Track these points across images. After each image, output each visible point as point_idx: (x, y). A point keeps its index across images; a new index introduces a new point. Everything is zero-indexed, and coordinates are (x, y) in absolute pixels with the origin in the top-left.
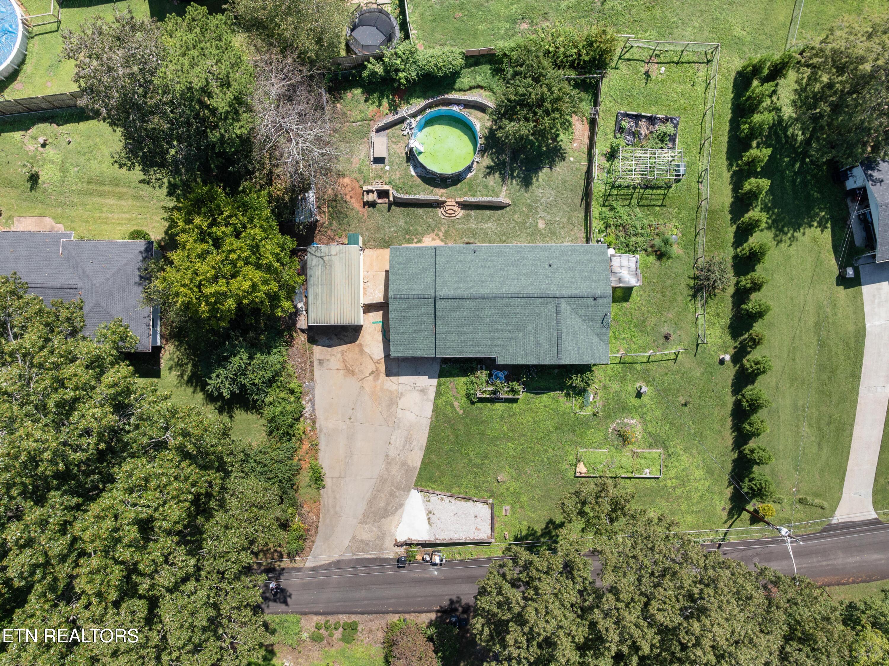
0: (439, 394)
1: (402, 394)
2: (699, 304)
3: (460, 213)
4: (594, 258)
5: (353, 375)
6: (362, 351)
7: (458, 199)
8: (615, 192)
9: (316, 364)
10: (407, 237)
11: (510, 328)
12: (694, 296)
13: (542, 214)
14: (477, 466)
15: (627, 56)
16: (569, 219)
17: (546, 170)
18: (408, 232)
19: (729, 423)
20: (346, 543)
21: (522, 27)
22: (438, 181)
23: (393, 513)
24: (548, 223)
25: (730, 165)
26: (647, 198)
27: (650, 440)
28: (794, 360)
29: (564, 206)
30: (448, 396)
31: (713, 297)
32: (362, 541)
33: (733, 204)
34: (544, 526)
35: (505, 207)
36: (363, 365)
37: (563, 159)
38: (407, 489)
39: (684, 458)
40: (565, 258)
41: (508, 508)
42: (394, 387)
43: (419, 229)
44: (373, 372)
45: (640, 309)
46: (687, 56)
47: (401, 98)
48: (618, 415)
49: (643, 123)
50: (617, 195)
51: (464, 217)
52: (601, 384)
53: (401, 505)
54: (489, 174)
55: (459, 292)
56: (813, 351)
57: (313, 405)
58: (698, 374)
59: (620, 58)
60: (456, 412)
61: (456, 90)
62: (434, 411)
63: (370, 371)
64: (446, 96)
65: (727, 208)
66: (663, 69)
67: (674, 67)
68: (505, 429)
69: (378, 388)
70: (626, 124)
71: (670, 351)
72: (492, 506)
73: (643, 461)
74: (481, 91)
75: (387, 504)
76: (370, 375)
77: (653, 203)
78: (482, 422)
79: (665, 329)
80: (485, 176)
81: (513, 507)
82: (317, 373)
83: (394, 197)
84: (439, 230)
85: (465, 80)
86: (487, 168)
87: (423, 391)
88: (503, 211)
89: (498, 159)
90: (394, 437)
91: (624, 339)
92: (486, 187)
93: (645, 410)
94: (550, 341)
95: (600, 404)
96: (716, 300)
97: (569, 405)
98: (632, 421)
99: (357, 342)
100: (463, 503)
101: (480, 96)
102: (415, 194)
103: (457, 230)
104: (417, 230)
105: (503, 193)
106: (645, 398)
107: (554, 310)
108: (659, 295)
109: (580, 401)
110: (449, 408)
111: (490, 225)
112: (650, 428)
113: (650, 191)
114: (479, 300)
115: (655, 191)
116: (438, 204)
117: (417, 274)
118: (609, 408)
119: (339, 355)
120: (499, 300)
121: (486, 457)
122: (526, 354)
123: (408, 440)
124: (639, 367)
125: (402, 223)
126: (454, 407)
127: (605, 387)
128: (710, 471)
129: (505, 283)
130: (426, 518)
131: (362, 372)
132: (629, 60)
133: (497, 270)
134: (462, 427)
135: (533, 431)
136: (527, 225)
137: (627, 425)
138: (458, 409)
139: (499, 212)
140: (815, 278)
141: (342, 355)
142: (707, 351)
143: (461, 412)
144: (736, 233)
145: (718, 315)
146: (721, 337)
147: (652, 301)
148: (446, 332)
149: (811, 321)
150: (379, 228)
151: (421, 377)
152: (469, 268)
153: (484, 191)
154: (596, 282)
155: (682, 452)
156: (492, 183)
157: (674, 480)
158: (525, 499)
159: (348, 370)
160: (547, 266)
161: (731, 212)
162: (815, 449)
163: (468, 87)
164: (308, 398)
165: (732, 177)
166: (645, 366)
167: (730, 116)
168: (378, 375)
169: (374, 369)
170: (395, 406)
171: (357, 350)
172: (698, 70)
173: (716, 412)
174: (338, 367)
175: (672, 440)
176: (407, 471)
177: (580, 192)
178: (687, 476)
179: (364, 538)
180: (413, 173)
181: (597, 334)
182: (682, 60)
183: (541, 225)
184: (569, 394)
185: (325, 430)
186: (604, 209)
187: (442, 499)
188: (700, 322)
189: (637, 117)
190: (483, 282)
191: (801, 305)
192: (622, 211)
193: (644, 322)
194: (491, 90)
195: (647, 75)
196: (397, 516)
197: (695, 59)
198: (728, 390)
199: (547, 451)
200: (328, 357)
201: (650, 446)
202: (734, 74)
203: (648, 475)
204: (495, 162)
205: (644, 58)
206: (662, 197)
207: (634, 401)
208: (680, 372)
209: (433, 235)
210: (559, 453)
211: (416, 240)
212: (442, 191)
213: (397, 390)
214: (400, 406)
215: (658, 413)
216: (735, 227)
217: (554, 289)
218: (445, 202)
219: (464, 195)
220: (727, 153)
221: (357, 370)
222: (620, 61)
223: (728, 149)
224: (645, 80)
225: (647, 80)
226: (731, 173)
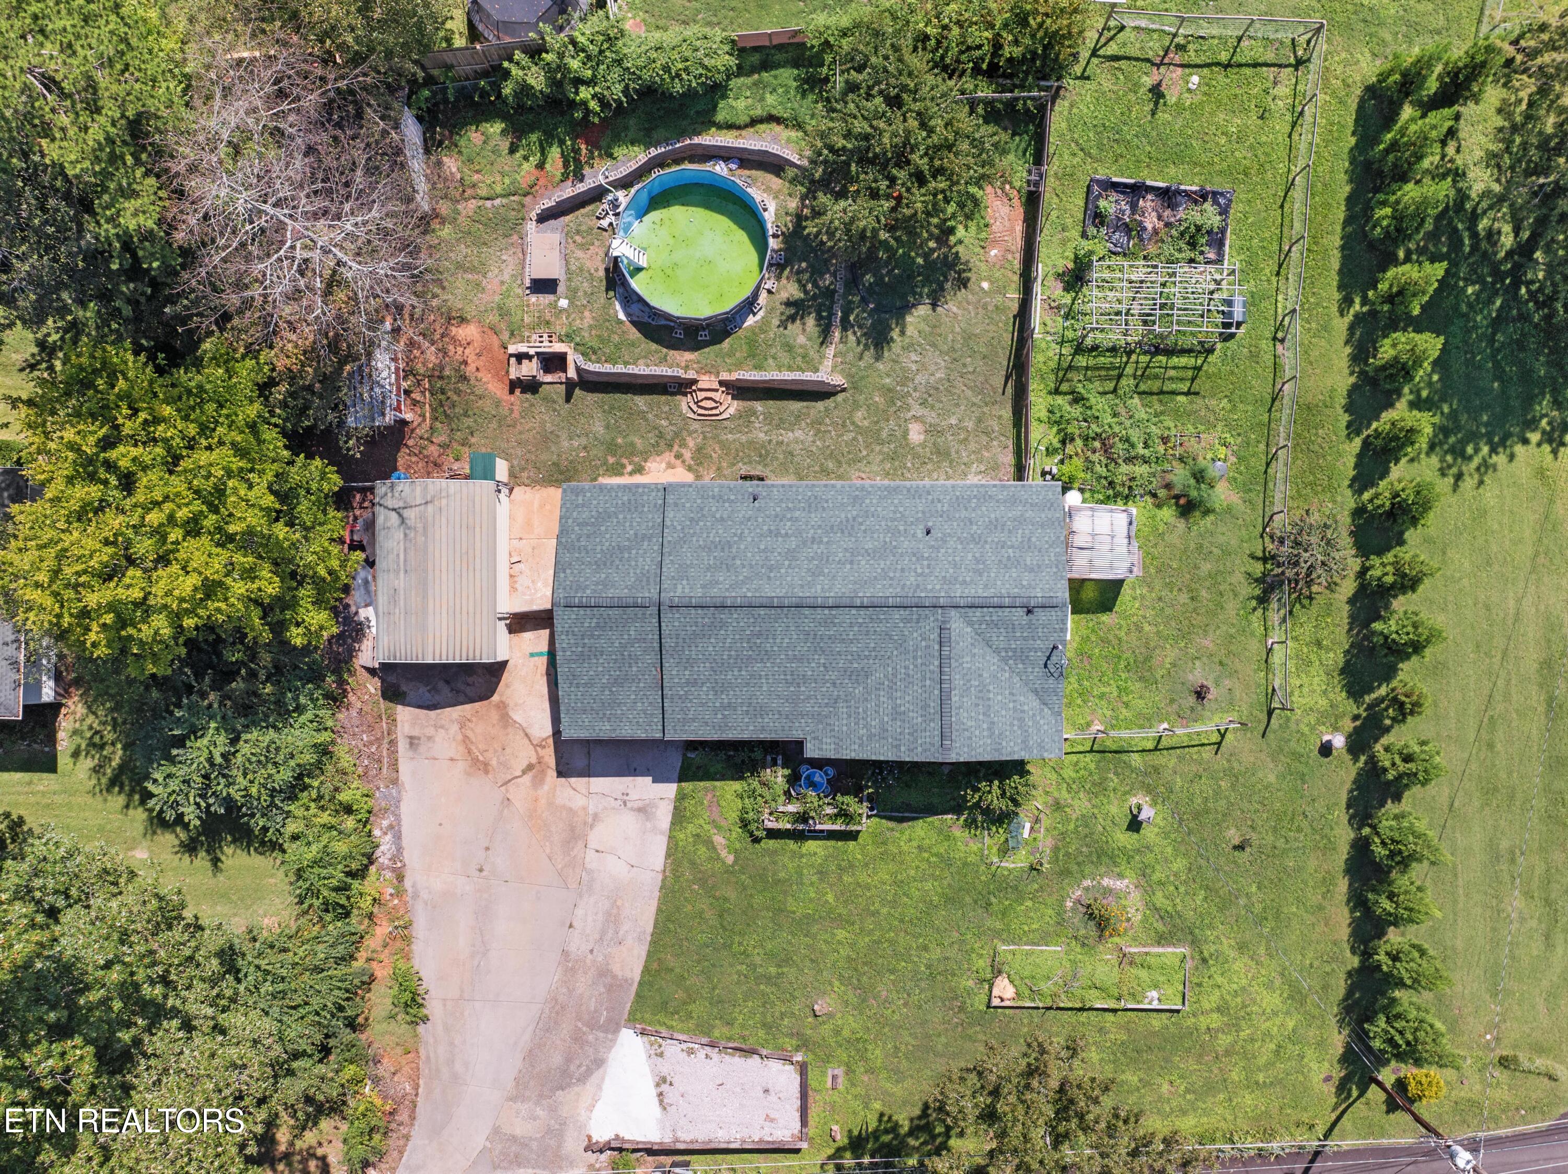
0: (679, 817)
1: (596, 817)
2: (1274, 617)
3: (731, 407)
4: (1029, 514)
5: (486, 772)
6: (505, 718)
7: (725, 376)
8: (1082, 361)
9: (402, 745)
10: (611, 460)
11: (833, 675)
12: (1263, 600)
13: (917, 410)
14: (768, 979)
15: (1112, 49)
16: (980, 420)
17: (923, 310)
18: (612, 448)
19: (1342, 886)
20: (480, 1141)
22: (679, 334)
23: (583, 1079)
24: (932, 430)
25: (1347, 301)
26: (1156, 377)
27: (1160, 926)
28: (1491, 746)
29: (969, 393)
30: (700, 823)
31: (1306, 602)
32: (514, 1139)
33: (1353, 391)
34: (917, 1112)
35: (834, 394)
36: (508, 751)
37: (963, 283)
38: (612, 1028)
39: (1238, 966)
40: (964, 514)
41: (840, 1071)
42: (578, 802)
43: (638, 442)
44: (530, 767)
45: (1139, 629)
46: (1249, 51)
47: (594, 144)
48: (1088, 869)
49: (1148, 203)
50: (1087, 368)
51: (739, 415)
52: (1050, 800)
53: (599, 1063)
54: (792, 318)
55: (714, 592)
56: (1535, 727)
57: (398, 837)
58: (1272, 778)
59: (1094, 53)
60: (718, 858)
61: (720, 127)
62: (668, 855)
63: (524, 764)
64: (696, 140)
65: (1341, 400)
66: (1195, 79)
67: (1221, 78)
68: (830, 898)
69: (543, 801)
70: (1109, 205)
71: (1206, 728)
72: (803, 1069)
73: (1143, 974)
74: (777, 129)
75: (569, 1060)
76: (524, 772)
77: (1169, 386)
78: (778, 882)
79: (1197, 675)
80: (783, 325)
81: (849, 1071)
82: (404, 767)
83: (578, 370)
84: (683, 445)
85: (741, 104)
86: (788, 304)
87: (644, 811)
88: (830, 403)
89: (815, 285)
90: (579, 912)
91: (1102, 696)
92: (789, 348)
93: (1149, 858)
94: (925, 707)
95: (1046, 842)
96: (1314, 609)
97: (974, 846)
98: (1119, 884)
99: (495, 698)
100: (737, 1061)
101: (775, 139)
102: (626, 363)
103: (723, 445)
104: (632, 444)
105: (828, 363)
106: (1149, 833)
107: (935, 636)
108: (1184, 598)
109: (1001, 836)
110: (703, 850)
111: (799, 434)
112: (1159, 899)
113: (1162, 359)
114: (762, 612)
115: (1175, 361)
116: (683, 387)
117: (621, 549)
118: (1067, 854)
119: (455, 728)
120: (807, 611)
121: (788, 961)
122: (871, 736)
123: (612, 918)
124: (1136, 760)
125: (598, 428)
126: (714, 848)
127: (1058, 806)
128: (1296, 996)
129: (822, 573)
130: (653, 1092)
131: (505, 765)
132: (1115, 58)
133: (804, 543)
134: (732, 894)
135: (894, 903)
136: (884, 435)
137: (1108, 891)
138: (723, 853)
139: (820, 405)
140: (1541, 559)
141: (462, 726)
142: (1293, 726)
143: (730, 859)
144: (1360, 456)
145: (1319, 644)
146: (1325, 692)
147: (1168, 611)
148: (688, 683)
149: (1531, 658)
150: (546, 439)
151: (639, 779)
152: (741, 537)
153: (785, 358)
154: (1032, 570)
155: (1232, 954)
156: (801, 339)
157: (1215, 1016)
158: (877, 1054)
159: (475, 761)
160: (920, 533)
161: (1349, 408)
162: (1537, 947)
163: (748, 120)
164: (385, 823)
165: (1352, 328)
166: (1149, 757)
167: (1346, 188)
168: (543, 772)
169: (534, 760)
170: (580, 844)
171: (494, 716)
172: (1275, 83)
173: (1312, 864)
174: (452, 754)
175: (1211, 927)
176: (610, 989)
177: (1003, 360)
178: (1245, 1006)
179: (518, 1132)
180: (622, 316)
181: (1036, 692)
182: (1238, 59)
183: (916, 434)
184: (974, 821)
185: (424, 895)
186: (1060, 400)
187: (691, 1052)
188: (1277, 658)
189: (1136, 191)
190: (771, 569)
191: (1510, 622)
192: (1099, 404)
193: (1148, 659)
194: (799, 126)
195: (1157, 92)
196: (590, 1086)
197: (1270, 57)
198: (1341, 815)
199: (926, 948)
200: (430, 731)
201: (1161, 939)
202: (1359, 92)
203: (1155, 1005)
204: (806, 292)
205: (1150, 54)
206: (1190, 373)
207: (1124, 839)
208: (1229, 772)
209: (668, 456)
210: (952, 953)
211: (629, 468)
212: (688, 356)
213: (585, 808)
214: (592, 844)
215: (1179, 864)
216: (1358, 442)
217: (934, 588)
218: (695, 382)
219: (739, 366)
220: (1340, 272)
221: (494, 762)
222: (1095, 61)
223: (1343, 265)
224: (1152, 105)
225: (1156, 104)
226: (1349, 318)
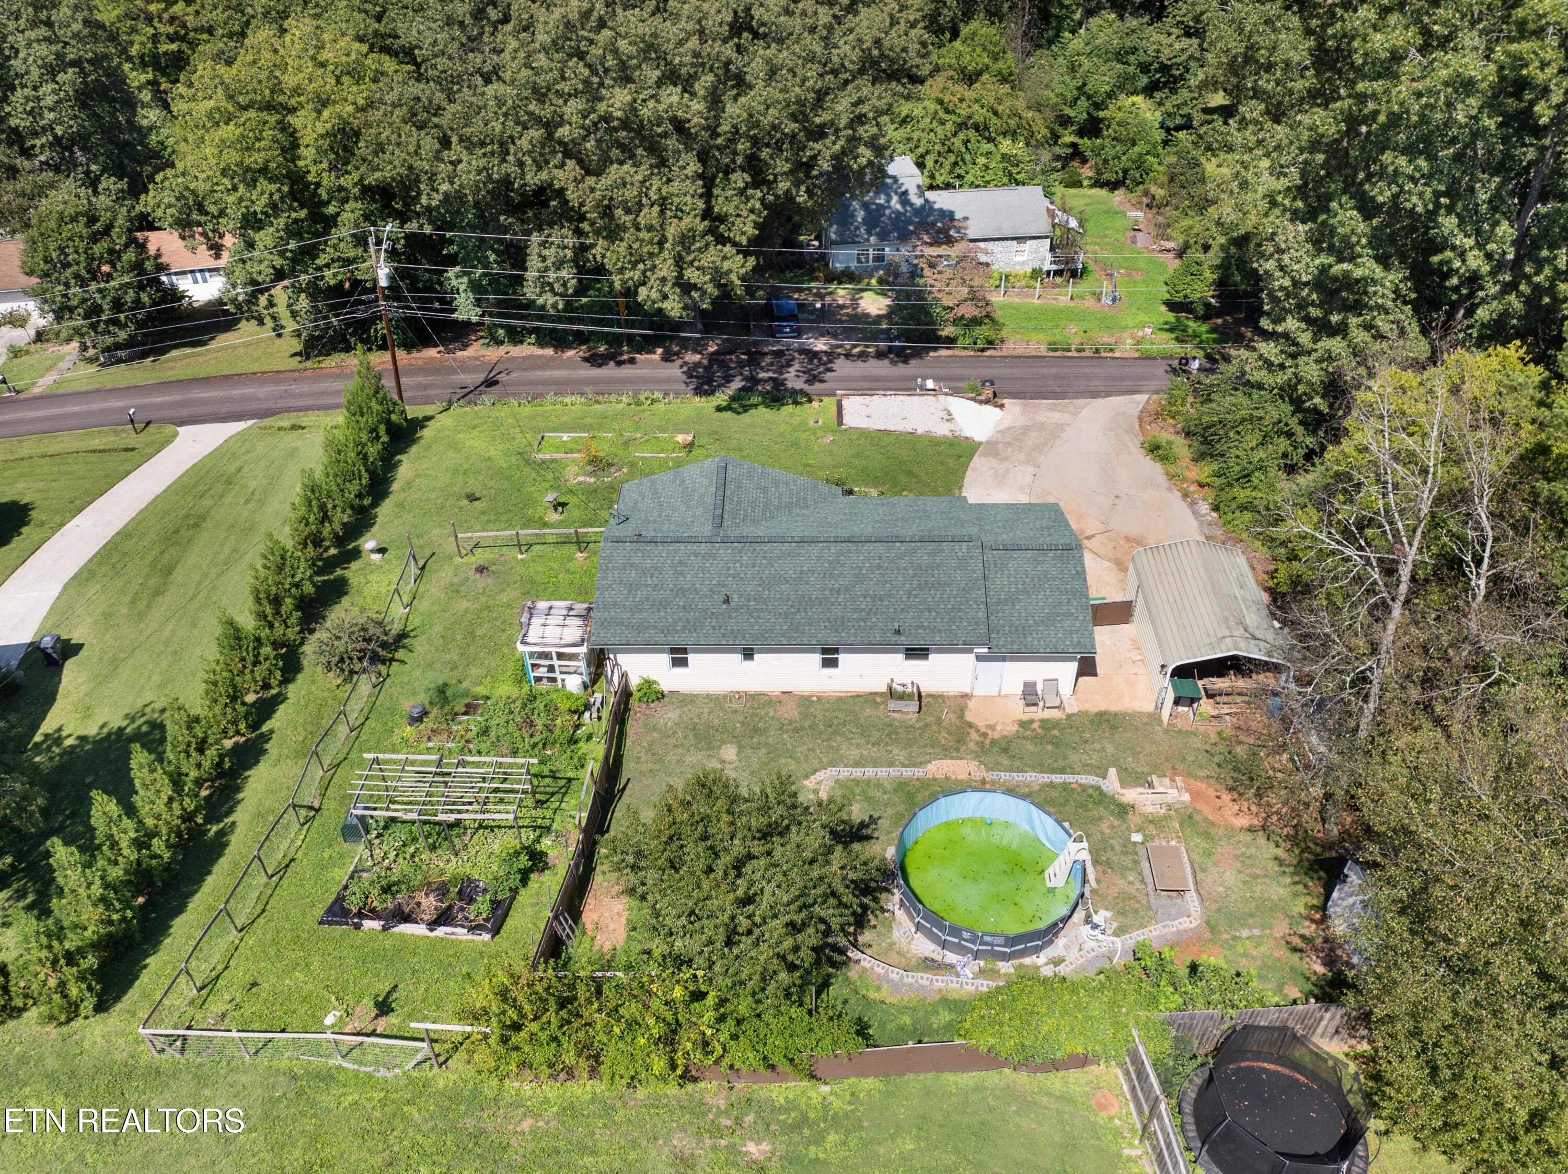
2: (397, 624)
4: (626, 615)
5: (1127, 537)
6: (1119, 563)
10: (1055, 732)
12: (403, 635)
18: (1056, 743)
20: (1086, 411)
21: (766, 1147)
23: (1012, 428)
25: (222, 833)
27: (553, 466)
32: (1060, 413)
34: (752, 411)
36: (1110, 547)
38: (993, 442)
40: (691, 616)
41: (812, 424)
43: (1029, 746)
44: (1088, 538)
48: (605, 486)
49: (429, 914)
53: (1000, 432)
54: (863, 825)
56: (190, 561)
57: (1195, 512)
63: (1094, 540)
66: (329, 1021)
72: (841, 425)
73: (571, 447)
75: (1024, 435)
76: (1093, 536)
79: (482, 582)
80: (873, 820)
81: (805, 424)
83: (1106, 777)
86: (868, 838)
90: (1029, 480)
92: (868, 800)
94: (739, 487)
98: (582, 480)
100: (891, 428)
103: (936, 742)
104: (1035, 745)
111: (855, 752)
112: (549, 476)
117: (1026, 589)
123: (1001, 477)
125: (1074, 756)
128: (453, 445)
130: (956, 417)
131: (1110, 540)
133: (847, 590)
137: (590, 474)
146: (368, 583)
149: (169, 598)
152: (910, 594)
156: (854, 809)
158: (783, 428)
159: (1139, 543)
160: (735, 598)
161: (264, 752)
162: (250, 468)
164: (1209, 518)
165: (230, 811)
166: (537, 541)
167: (178, 922)
169: (1086, 541)
175: (511, 466)
176: (997, 455)
179: (1057, 414)
185: (1161, 488)
187: (928, 432)
189: (440, 922)
195: (384, 1009)
196: (1006, 425)
201: (554, 460)
203: (566, 435)
209: (994, 735)
211: (1035, 725)
217: (725, 550)
220: (220, 855)
221: (1122, 542)
223: (214, 861)
224: (396, 995)
225: (389, 997)
226: (228, 820)
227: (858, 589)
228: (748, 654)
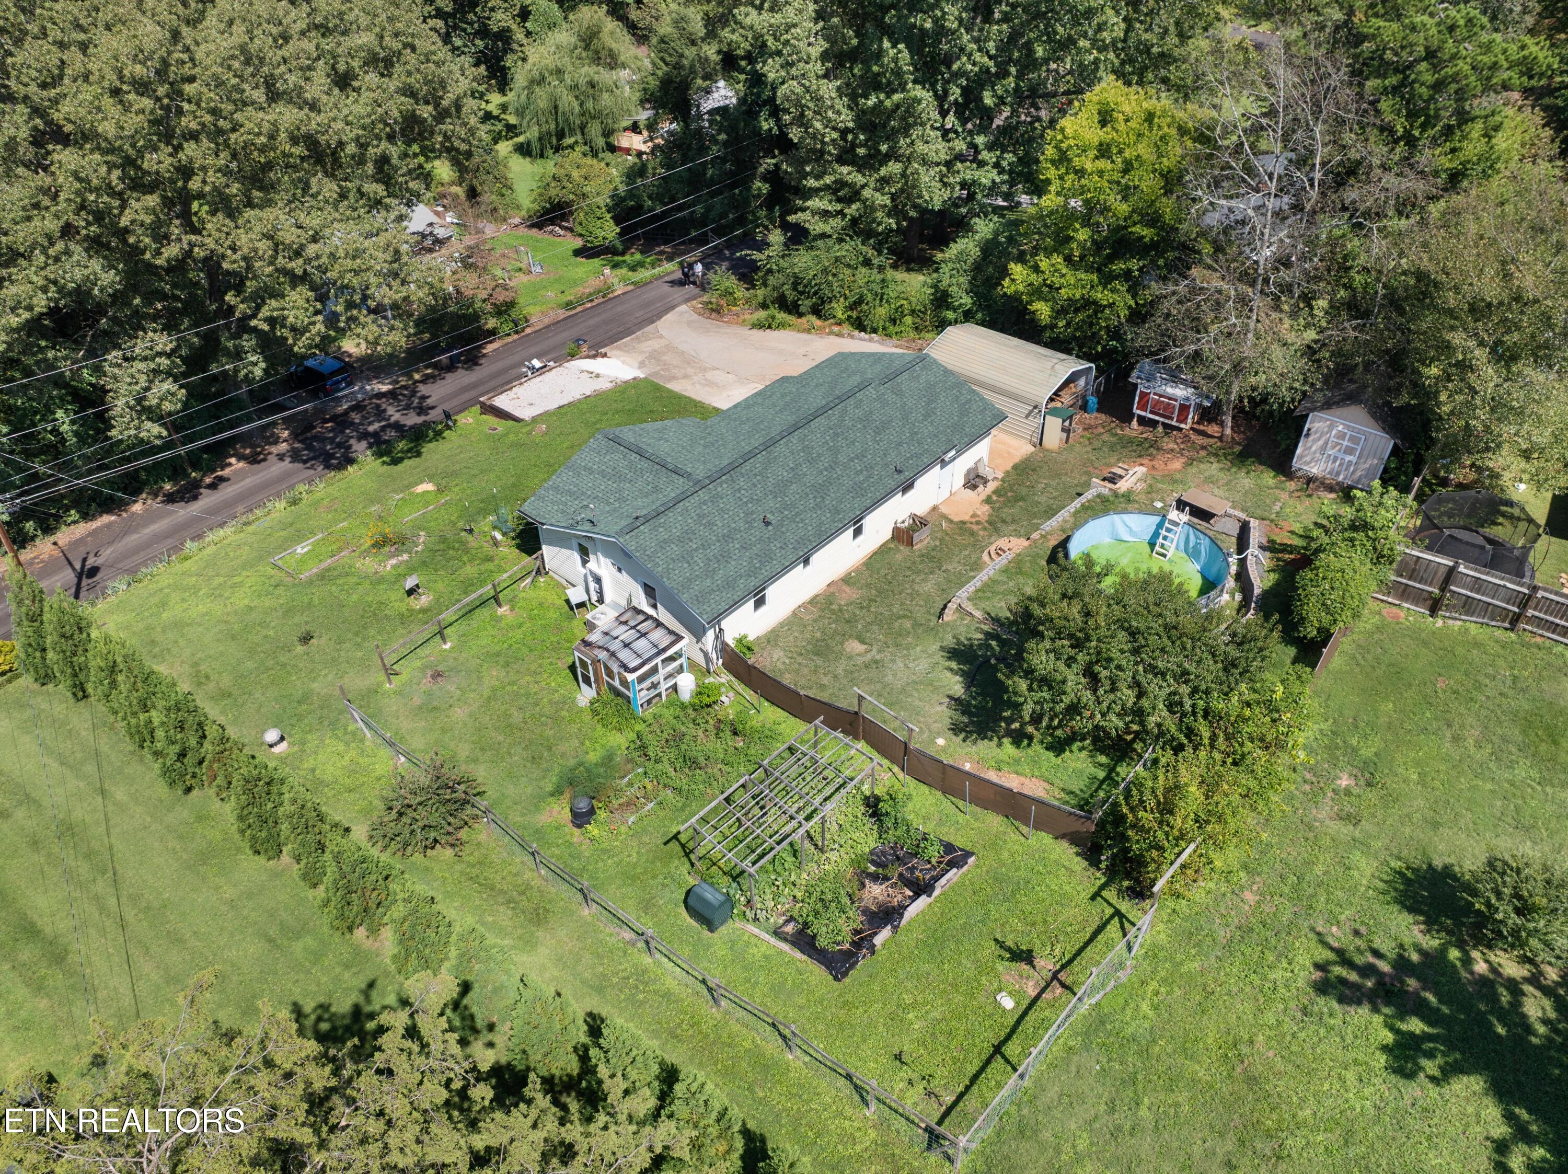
4: (708, 582)
10: (1010, 494)
15: (1111, 932)
17: (957, 690)
18: (1020, 498)
21: (1344, 775)
35: (937, 613)
37: (956, 729)
40: (755, 550)
59: (1118, 913)
66: (1008, 1003)
79: (451, 687)
83: (1096, 486)
84: (985, 528)
92: (1004, 593)
96: (378, 804)
98: (392, 562)
103: (962, 545)
105: (970, 609)
124: (451, 616)
132: (1098, 932)
133: (836, 463)
136: (874, 626)
152: (876, 442)
160: (770, 518)
172: (930, 1095)
182: (998, 1062)
189: (925, 884)
201: (329, 569)
205: (1076, 970)
211: (994, 498)
212: (1053, 541)
217: (721, 487)
218: (1028, 539)
222: (1109, 911)
224: (1010, 943)
225: (1009, 950)
227: (842, 458)
228: (806, 562)
